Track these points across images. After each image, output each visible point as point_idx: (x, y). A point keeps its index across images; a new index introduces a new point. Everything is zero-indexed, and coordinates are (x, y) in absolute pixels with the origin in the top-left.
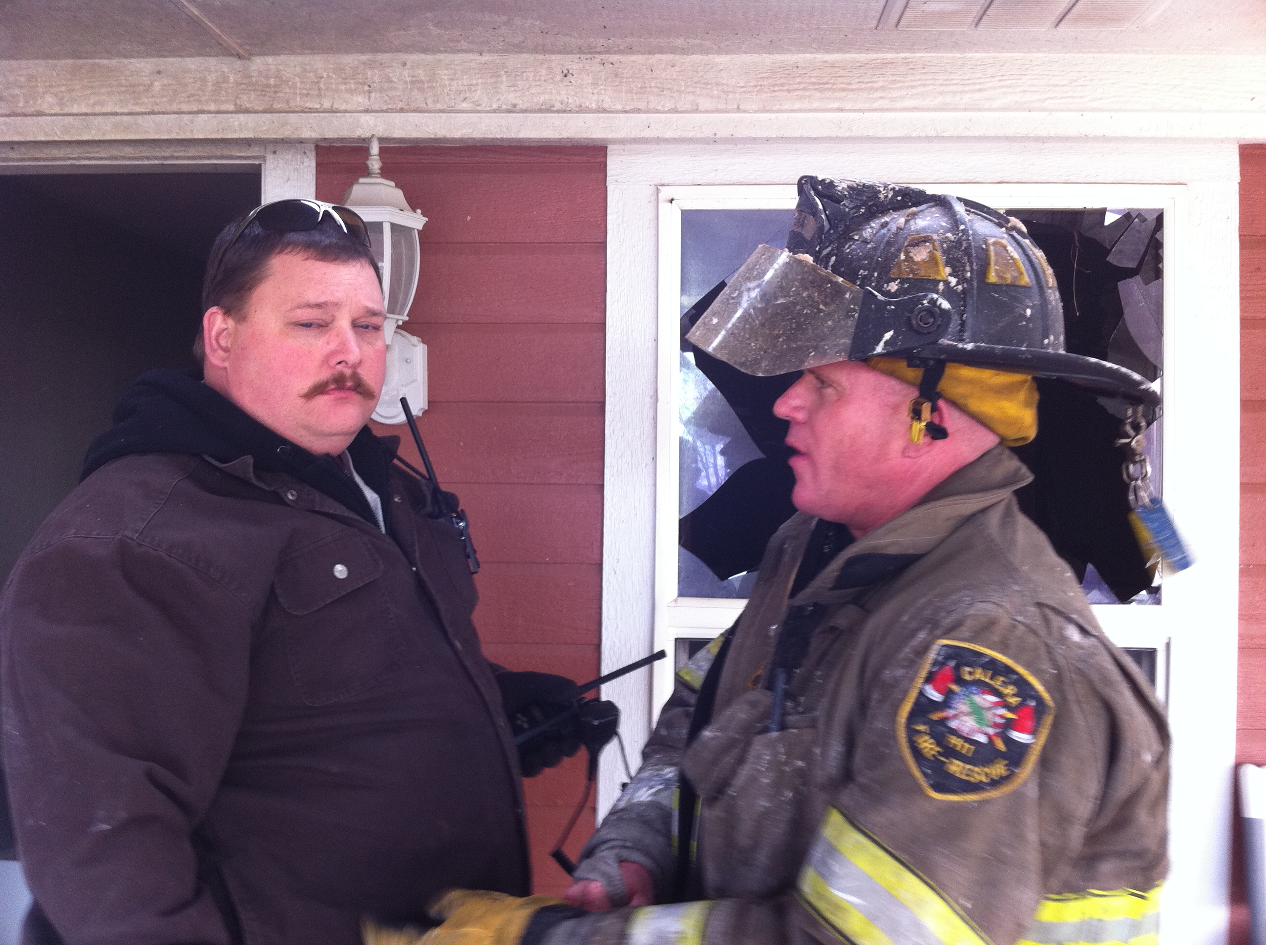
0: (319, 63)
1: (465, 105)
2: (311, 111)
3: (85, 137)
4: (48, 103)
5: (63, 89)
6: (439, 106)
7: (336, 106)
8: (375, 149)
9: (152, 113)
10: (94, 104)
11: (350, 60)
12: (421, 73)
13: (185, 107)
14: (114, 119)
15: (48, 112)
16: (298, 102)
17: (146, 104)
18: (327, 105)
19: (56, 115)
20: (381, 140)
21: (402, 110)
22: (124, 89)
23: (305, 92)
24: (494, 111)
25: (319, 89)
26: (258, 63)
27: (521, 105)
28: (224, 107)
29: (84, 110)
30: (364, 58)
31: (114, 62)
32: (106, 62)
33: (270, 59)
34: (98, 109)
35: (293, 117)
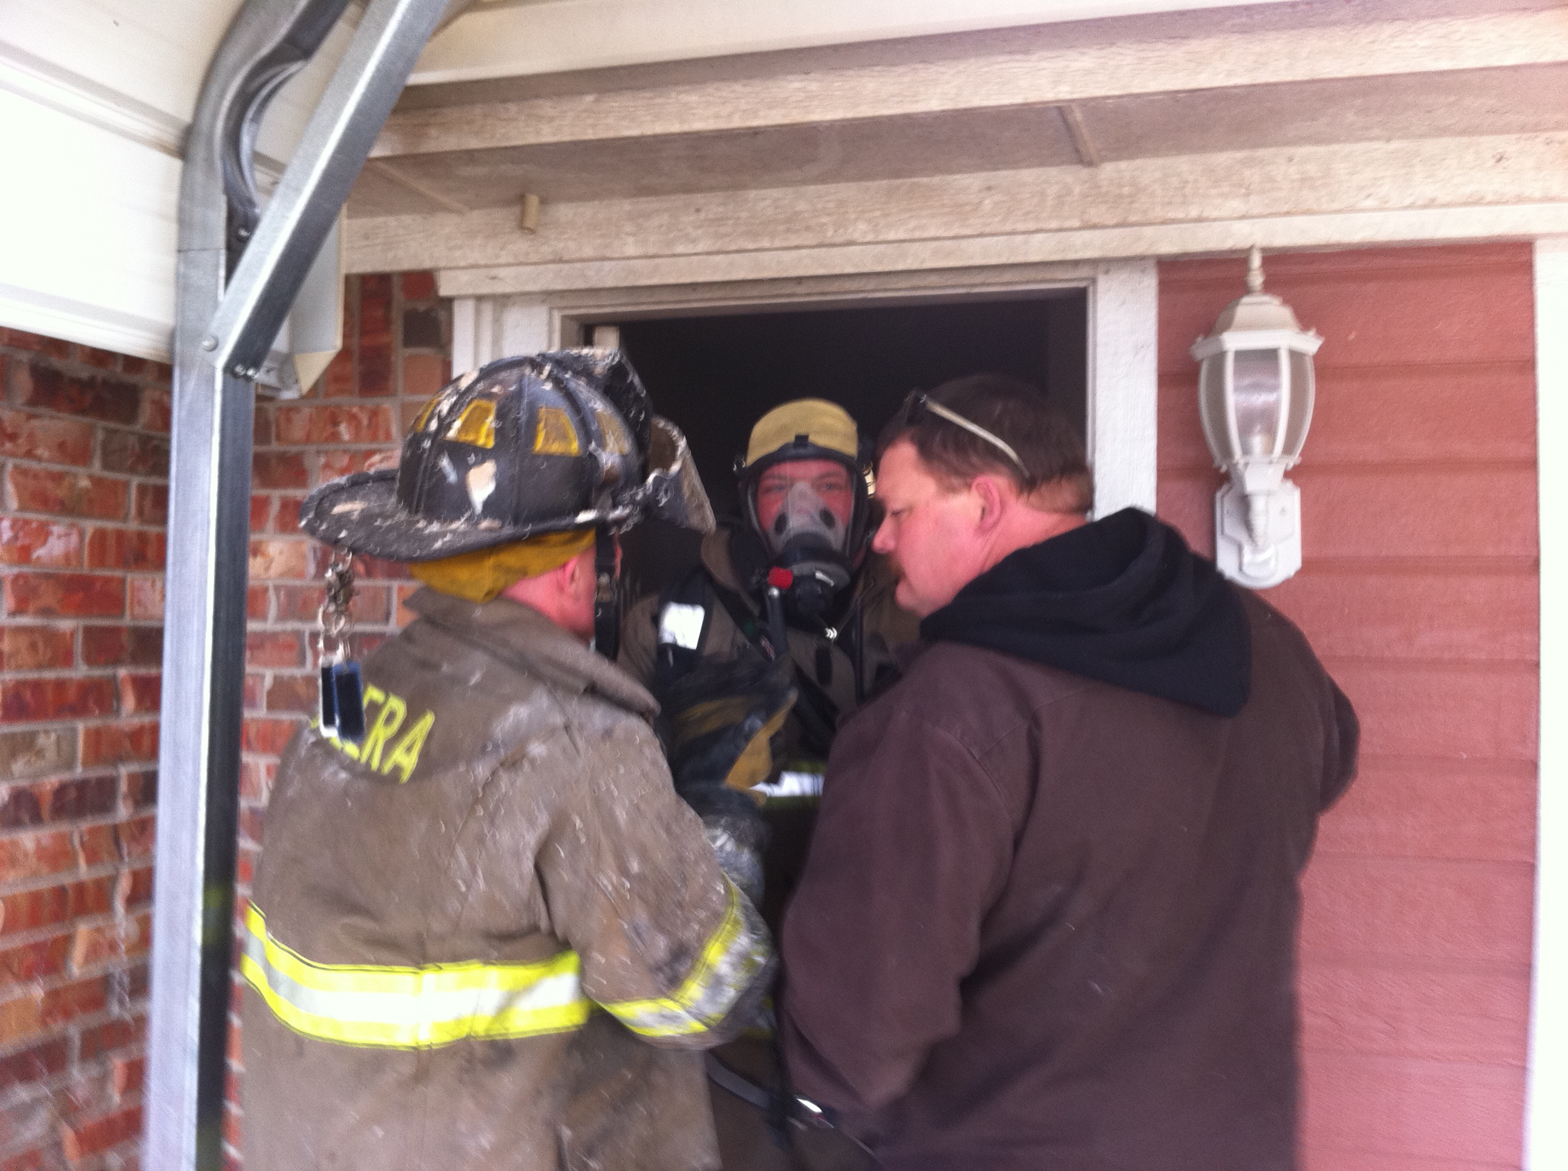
0: (1184, 165)
1: (1369, 203)
2: (1173, 221)
3: (900, 266)
4: (860, 230)
5: (877, 213)
6: (1335, 206)
7: (1205, 214)
8: (1256, 261)
9: (981, 235)
10: (914, 229)
11: (1224, 159)
12: (1312, 169)
13: (1021, 227)
14: (935, 244)
15: (860, 240)
16: (1158, 213)
17: (975, 225)
18: (1194, 213)
19: (869, 243)
20: (1264, 250)
21: (1288, 214)
22: (947, 210)
23: (1166, 200)
24: (1406, 208)
25: (1185, 196)
26: (1108, 170)
27: (1443, 198)
28: (1067, 224)
29: (901, 235)
30: (1240, 155)
31: (937, 180)
32: (925, 180)
33: (1123, 165)
34: (917, 234)
35: (1148, 231)
